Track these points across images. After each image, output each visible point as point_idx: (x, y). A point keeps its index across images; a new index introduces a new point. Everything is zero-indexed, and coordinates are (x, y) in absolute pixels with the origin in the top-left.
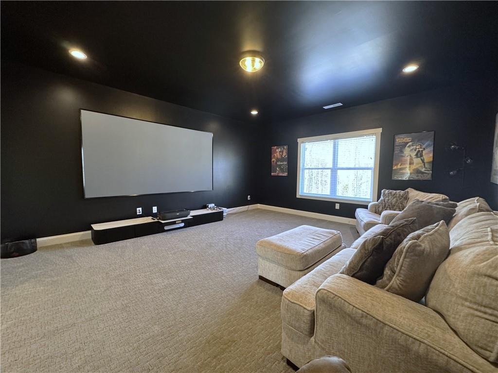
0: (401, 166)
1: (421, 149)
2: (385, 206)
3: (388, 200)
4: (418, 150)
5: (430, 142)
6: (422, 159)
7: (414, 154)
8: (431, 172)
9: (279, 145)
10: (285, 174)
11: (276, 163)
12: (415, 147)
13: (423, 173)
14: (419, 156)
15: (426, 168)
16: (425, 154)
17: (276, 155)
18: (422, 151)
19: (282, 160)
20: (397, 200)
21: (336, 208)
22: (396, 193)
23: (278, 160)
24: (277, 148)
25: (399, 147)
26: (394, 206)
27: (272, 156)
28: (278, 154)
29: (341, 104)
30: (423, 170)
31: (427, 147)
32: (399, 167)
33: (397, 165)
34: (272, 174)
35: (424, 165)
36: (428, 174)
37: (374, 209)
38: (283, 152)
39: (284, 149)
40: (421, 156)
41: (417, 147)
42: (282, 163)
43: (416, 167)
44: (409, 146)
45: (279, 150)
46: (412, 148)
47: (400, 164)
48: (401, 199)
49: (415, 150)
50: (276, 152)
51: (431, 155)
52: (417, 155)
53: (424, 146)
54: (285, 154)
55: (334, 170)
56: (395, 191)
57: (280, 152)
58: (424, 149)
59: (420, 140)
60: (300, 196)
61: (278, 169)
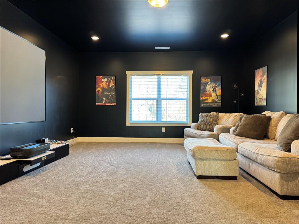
0: (205, 97)
1: (215, 87)
2: (205, 124)
3: (207, 120)
4: (213, 87)
5: (219, 83)
6: (216, 94)
7: (211, 90)
8: (221, 102)
9: (105, 75)
10: (113, 104)
11: (102, 93)
12: (212, 85)
13: (217, 102)
14: (214, 91)
15: (218, 99)
16: (218, 90)
17: (101, 84)
18: (216, 88)
19: (109, 90)
20: (213, 119)
21: (163, 131)
22: (211, 115)
23: (104, 90)
24: (102, 78)
25: (203, 85)
26: (212, 123)
27: (97, 86)
28: (104, 83)
29: (169, 48)
30: (217, 100)
31: (218, 85)
32: (204, 98)
33: (203, 97)
34: (97, 104)
35: (217, 97)
36: (220, 103)
37: (197, 127)
38: (110, 82)
39: (111, 79)
40: (216, 91)
41: (213, 86)
42: (109, 93)
43: (213, 99)
44: (209, 85)
45: (106, 80)
46: (211, 86)
47: (204, 96)
48: (215, 118)
49: (212, 88)
50: (102, 82)
51: (221, 91)
52: (213, 90)
53: (217, 85)
54: (112, 84)
55: (159, 100)
56: (210, 114)
57: (106, 82)
58: (217, 87)
59: (215, 81)
60: (130, 123)
61: (104, 99)
